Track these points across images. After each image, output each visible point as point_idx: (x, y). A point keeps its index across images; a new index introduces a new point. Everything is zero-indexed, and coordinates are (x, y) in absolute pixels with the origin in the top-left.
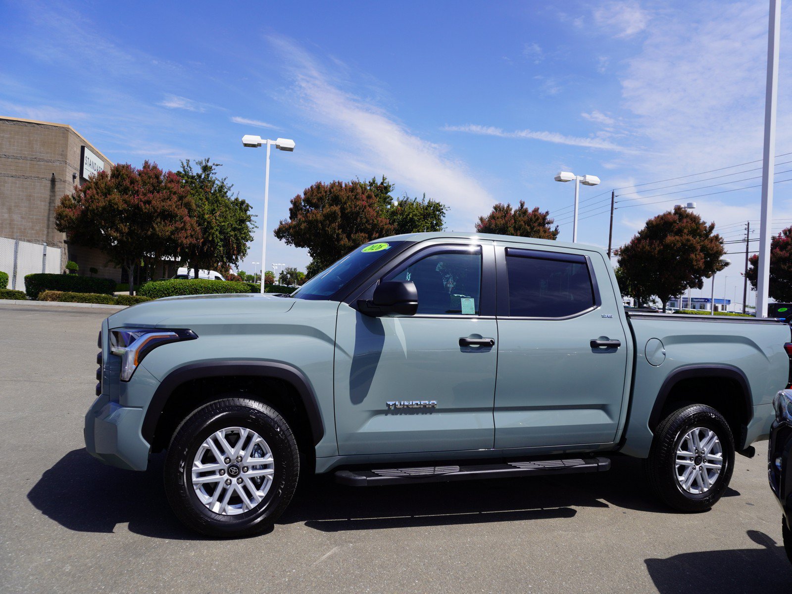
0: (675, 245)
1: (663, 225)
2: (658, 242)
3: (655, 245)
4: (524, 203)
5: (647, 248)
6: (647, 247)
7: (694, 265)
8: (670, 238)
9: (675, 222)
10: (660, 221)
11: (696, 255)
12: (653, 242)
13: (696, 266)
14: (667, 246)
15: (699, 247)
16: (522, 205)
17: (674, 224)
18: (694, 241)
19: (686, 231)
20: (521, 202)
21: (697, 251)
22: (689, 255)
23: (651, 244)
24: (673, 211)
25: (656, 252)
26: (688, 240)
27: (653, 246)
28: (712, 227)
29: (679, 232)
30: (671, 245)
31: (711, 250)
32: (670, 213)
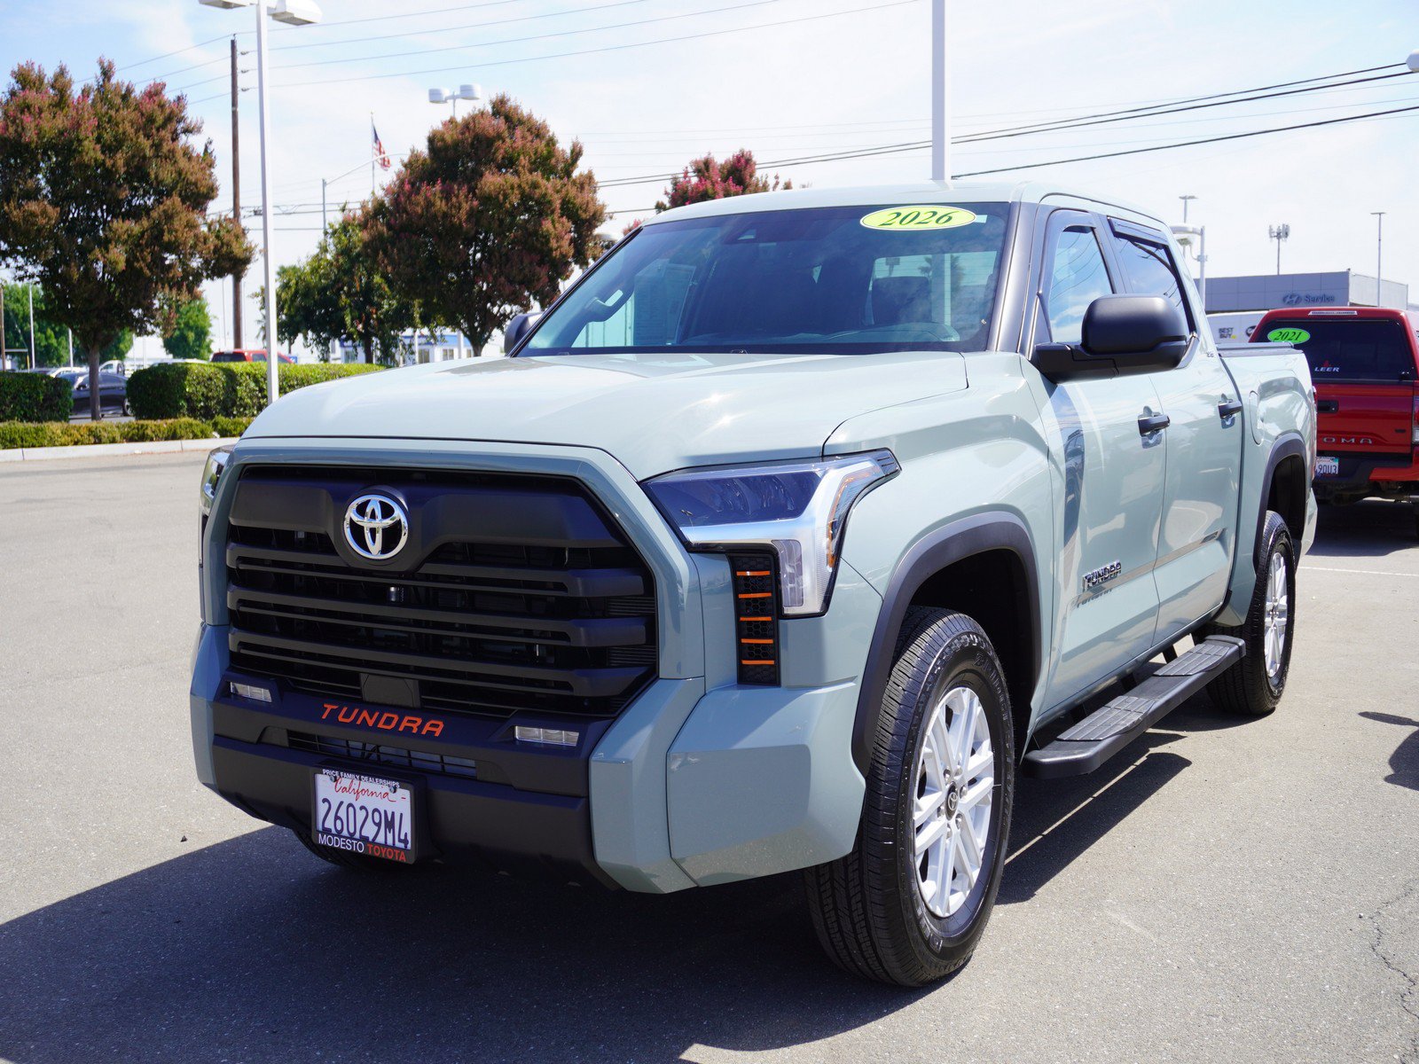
0: (506, 196)
1: (472, 144)
2: (465, 188)
3: (457, 196)
4: (111, 66)
5: (440, 205)
6: (438, 203)
7: (551, 250)
8: (492, 181)
9: (499, 137)
10: (463, 134)
11: (553, 222)
12: (452, 188)
13: (556, 250)
14: (487, 200)
15: (557, 204)
16: (107, 73)
17: (496, 144)
18: (548, 186)
19: (524, 161)
20: (101, 63)
21: (553, 212)
22: (541, 225)
23: (447, 195)
24: (489, 109)
25: (463, 215)
26: (535, 186)
27: (454, 200)
28: (576, 154)
29: (510, 162)
30: (497, 197)
31: (585, 211)
32: (482, 114)
